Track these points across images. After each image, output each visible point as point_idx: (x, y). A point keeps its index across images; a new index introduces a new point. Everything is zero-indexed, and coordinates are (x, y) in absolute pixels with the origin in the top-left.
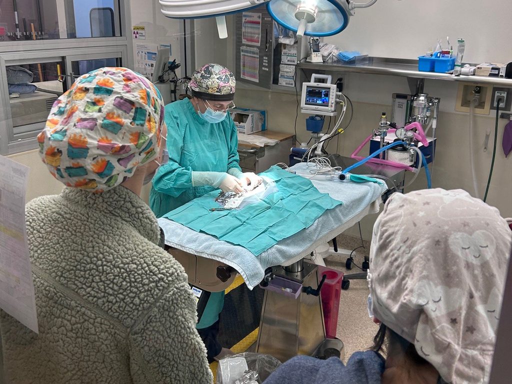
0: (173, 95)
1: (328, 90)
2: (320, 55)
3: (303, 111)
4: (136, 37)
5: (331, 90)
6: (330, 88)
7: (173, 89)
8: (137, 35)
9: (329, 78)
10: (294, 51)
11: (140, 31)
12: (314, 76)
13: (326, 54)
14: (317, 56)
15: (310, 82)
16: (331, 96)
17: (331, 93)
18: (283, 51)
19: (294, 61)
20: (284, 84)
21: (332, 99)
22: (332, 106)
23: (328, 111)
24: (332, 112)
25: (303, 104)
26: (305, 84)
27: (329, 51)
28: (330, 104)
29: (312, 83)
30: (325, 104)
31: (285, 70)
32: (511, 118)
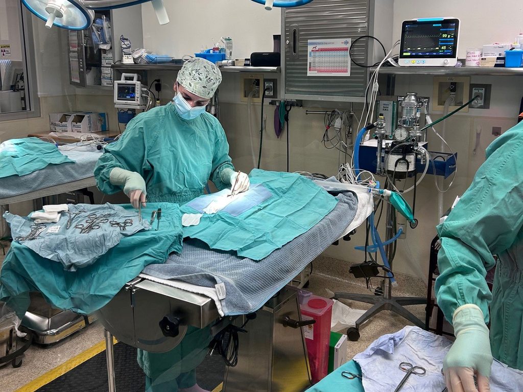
0: (23, 101)
1: (134, 86)
2: (131, 57)
3: (116, 106)
4: (4, 55)
5: (136, 86)
6: (135, 85)
7: (23, 96)
8: (4, 53)
9: (135, 76)
10: (110, 55)
11: (6, 49)
12: (124, 74)
13: (136, 56)
14: (128, 58)
15: (120, 80)
16: (136, 92)
17: (136, 89)
18: (103, 55)
19: (111, 64)
20: (105, 84)
21: (138, 94)
22: (137, 100)
23: (135, 104)
24: (139, 105)
25: (116, 100)
26: (116, 82)
27: (139, 54)
28: (136, 98)
29: (123, 81)
30: (133, 98)
31: (105, 72)
32: (277, 104)
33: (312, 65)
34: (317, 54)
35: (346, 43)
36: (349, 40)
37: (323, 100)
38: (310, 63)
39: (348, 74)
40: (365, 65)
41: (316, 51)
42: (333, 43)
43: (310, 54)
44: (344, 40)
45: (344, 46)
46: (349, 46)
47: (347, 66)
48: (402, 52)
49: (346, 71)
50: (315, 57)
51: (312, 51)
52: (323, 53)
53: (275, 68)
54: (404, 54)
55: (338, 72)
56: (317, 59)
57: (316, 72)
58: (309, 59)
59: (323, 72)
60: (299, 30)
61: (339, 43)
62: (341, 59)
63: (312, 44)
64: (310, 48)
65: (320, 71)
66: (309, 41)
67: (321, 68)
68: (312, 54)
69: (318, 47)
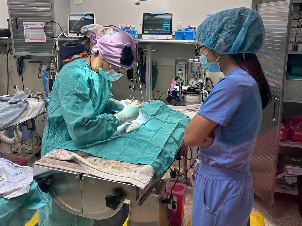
32: (17, 58)
33: (27, 36)
34: (29, 30)
35: (42, 24)
36: (44, 23)
37: (34, 55)
38: (26, 35)
39: (45, 41)
40: (53, 36)
41: (28, 28)
42: (36, 24)
43: (25, 30)
44: (41, 23)
45: (41, 26)
46: (43, 26)
47: (44, 37)
48: (70, 30)
49: (44, 40)
50: (28, 32)
51: (26, 28)
52: (31, 30)
53: (8, 37)
54: (71, 31)
55: (40, 40)
56: (29, 33)
57: (29, 40)
58: (25, 33)
59: (33, 40)
60: (18, 17)
61: (39, 24)
62: (41, 33)
63: (25, 24)
64: (25, 27)
65: (31, 39)
66: (24, 23)
67: (31, 38)
68: (26, 30)
69: (29, 26)
